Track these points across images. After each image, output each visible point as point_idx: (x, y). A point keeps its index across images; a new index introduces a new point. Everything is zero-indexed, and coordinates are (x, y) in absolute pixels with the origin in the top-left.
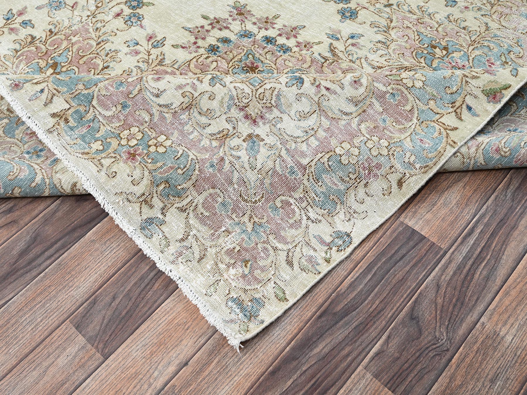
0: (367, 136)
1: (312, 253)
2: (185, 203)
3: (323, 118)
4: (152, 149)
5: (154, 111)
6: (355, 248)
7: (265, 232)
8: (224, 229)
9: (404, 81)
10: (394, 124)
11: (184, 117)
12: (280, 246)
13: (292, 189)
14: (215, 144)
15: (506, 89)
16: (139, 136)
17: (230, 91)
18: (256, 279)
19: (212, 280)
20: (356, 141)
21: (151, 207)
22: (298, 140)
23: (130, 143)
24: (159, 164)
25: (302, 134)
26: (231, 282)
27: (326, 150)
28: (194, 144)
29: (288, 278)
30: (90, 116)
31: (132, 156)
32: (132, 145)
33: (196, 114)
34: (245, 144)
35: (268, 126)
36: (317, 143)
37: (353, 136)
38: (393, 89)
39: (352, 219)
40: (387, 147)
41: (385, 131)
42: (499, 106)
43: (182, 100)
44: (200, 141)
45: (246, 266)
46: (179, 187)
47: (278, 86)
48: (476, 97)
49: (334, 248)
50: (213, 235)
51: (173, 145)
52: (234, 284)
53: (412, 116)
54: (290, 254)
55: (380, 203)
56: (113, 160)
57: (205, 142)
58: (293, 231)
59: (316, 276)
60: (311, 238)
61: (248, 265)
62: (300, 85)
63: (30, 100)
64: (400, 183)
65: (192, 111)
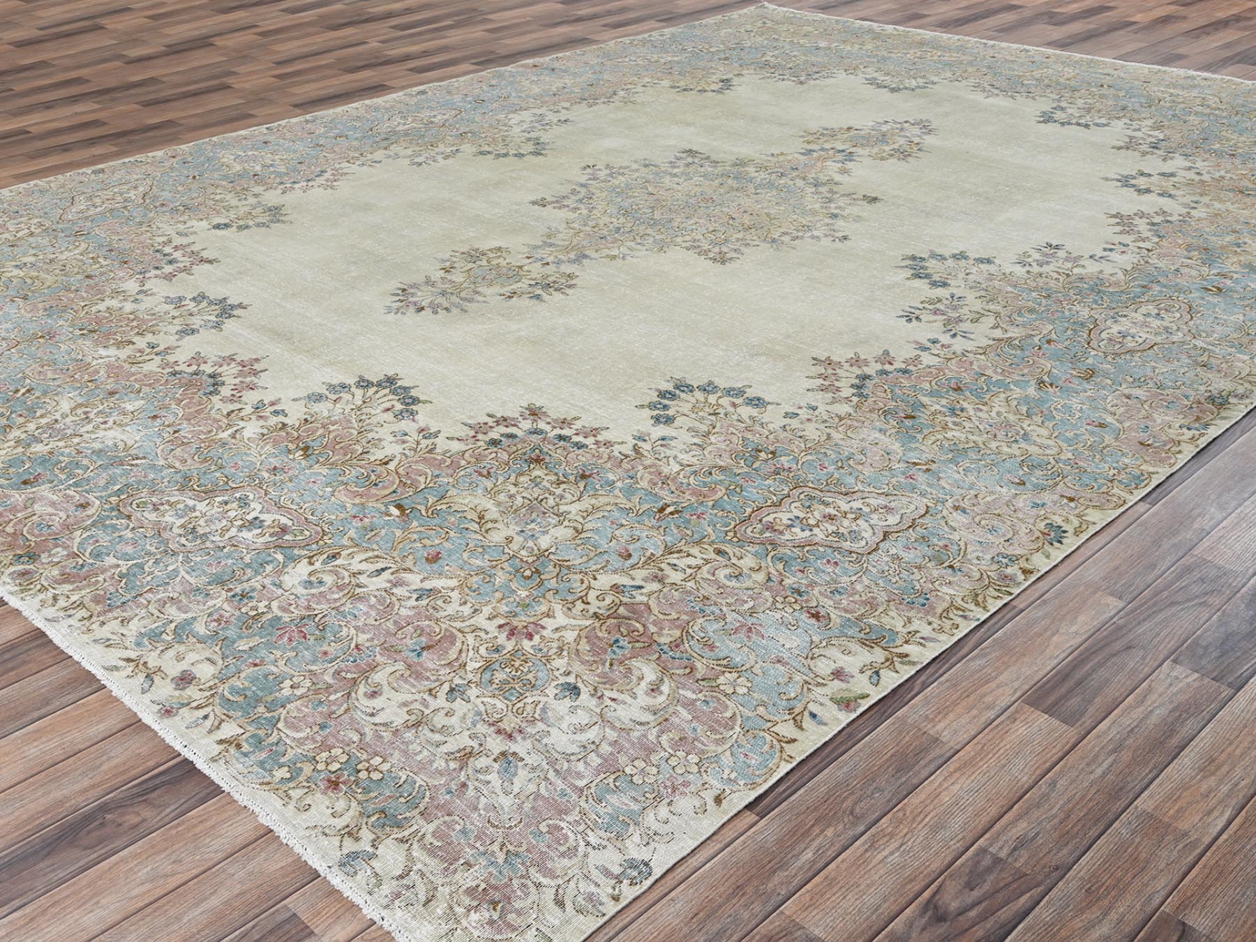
0: (670, 750)
1: (592, 888)
2: (406, 833)
3: (607, 729)
4: (363, 775)
5: (367, 730)
6: (657, 881)
7: (523, 864)
8: (462, 861)
9: (722, 687)
10: (708, 733)
11: (409, 735)
12: (545, 881)
13: (562, 812)
14: (453, 765)
15: (863, 698)
16: (344, 758)
17: (476, 706)
18: (509, 926)
19: (445, 928)
20: (654, 758)
21: (357, 839)
22: (572, 758)
23: (329, 768)
24: (373, 795)
25: (577, 750)
26: (473, 931)
27: (612, 770)
28: (423, 767)
29: (557, 922)
30: (273, 739)
31: (334, 785)
32: (334, 769)
33: (426, 731)
34: (496, 766)
35: (529, 741)
36: (599, 761)
37: (650, 751)
38: (705, 696)
39: (653, 844)
40: (697, 764)
41: (696, 743)
42: (854, 716)
43: (408, 717)
44: (432, 762)
45: (494, 909)
46: (400, 817)
47: (543, 699)
48: (821, 704)
49: (625, 881)
50: (446, 869)
51: (393, 770)
52: (476, 933)
53: (734, 724)
54: (561, 891)
55: (692, 823)
56: (306, 790)
57: (440, 764)
58: (566, 862)
59: (599, 919)
60: (592, 868)
61: (499, 908)
62: (574, 697)
63: (187, 728)
64: (718, 800)
65: (420, 728)
